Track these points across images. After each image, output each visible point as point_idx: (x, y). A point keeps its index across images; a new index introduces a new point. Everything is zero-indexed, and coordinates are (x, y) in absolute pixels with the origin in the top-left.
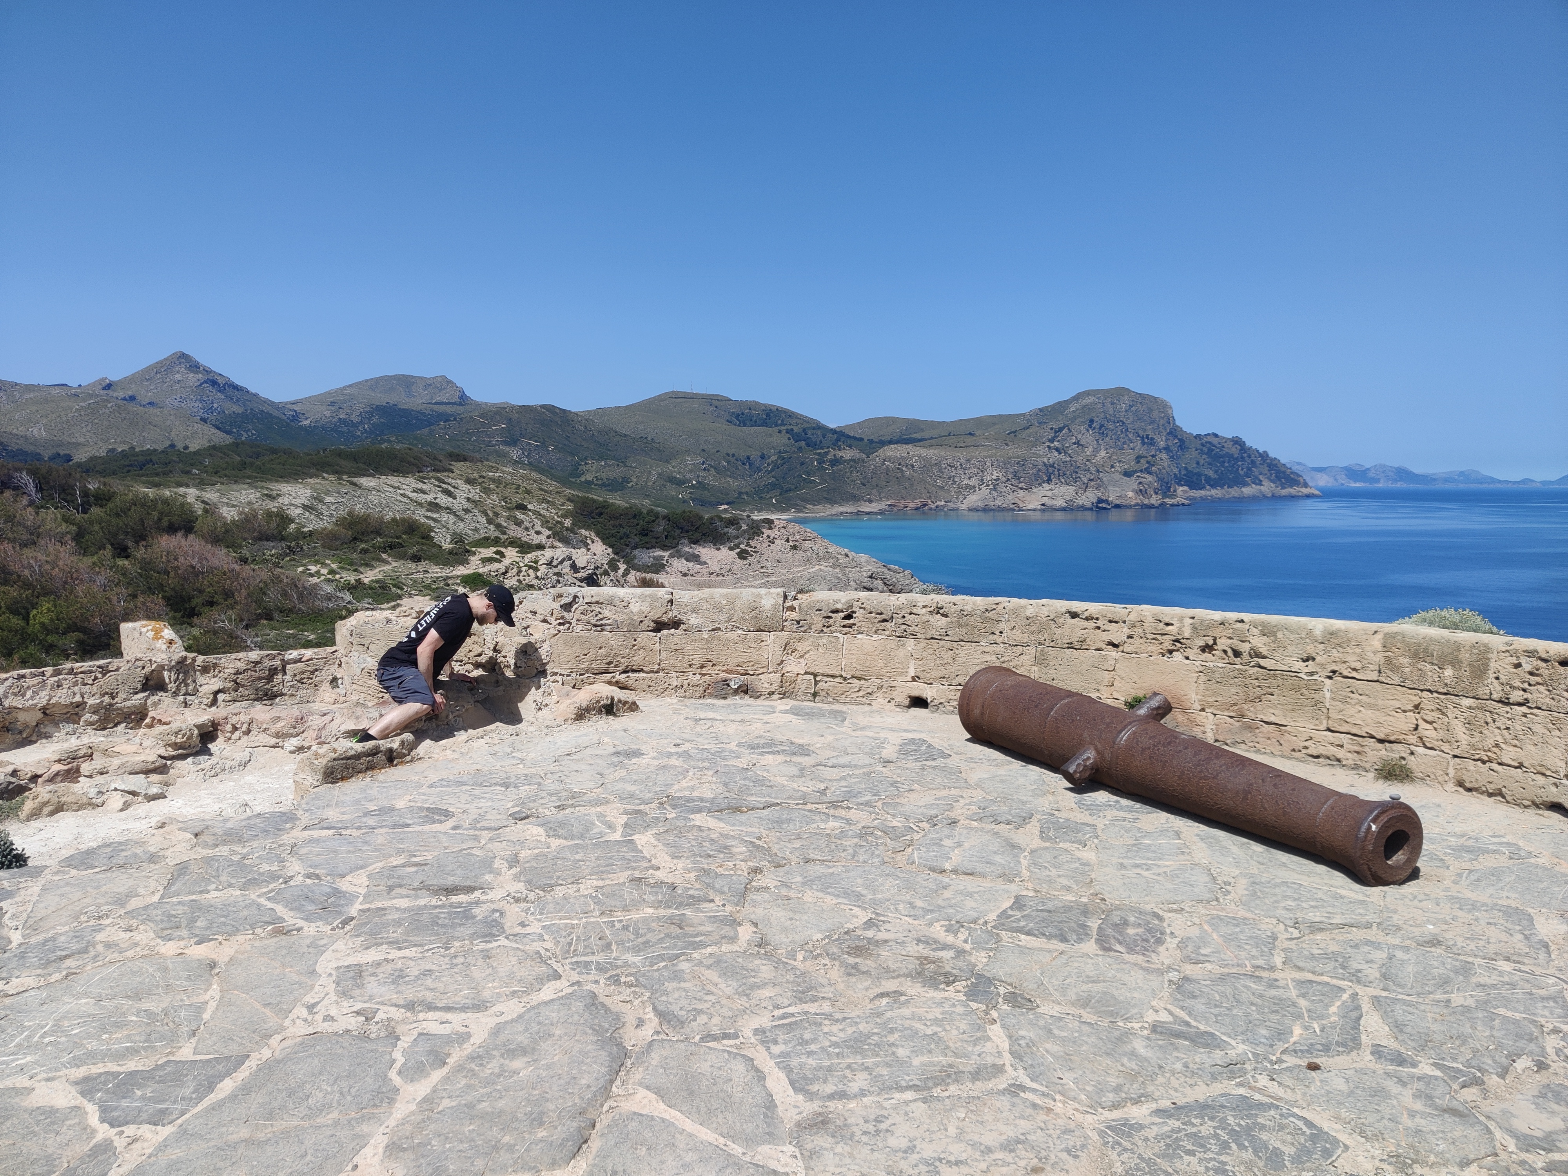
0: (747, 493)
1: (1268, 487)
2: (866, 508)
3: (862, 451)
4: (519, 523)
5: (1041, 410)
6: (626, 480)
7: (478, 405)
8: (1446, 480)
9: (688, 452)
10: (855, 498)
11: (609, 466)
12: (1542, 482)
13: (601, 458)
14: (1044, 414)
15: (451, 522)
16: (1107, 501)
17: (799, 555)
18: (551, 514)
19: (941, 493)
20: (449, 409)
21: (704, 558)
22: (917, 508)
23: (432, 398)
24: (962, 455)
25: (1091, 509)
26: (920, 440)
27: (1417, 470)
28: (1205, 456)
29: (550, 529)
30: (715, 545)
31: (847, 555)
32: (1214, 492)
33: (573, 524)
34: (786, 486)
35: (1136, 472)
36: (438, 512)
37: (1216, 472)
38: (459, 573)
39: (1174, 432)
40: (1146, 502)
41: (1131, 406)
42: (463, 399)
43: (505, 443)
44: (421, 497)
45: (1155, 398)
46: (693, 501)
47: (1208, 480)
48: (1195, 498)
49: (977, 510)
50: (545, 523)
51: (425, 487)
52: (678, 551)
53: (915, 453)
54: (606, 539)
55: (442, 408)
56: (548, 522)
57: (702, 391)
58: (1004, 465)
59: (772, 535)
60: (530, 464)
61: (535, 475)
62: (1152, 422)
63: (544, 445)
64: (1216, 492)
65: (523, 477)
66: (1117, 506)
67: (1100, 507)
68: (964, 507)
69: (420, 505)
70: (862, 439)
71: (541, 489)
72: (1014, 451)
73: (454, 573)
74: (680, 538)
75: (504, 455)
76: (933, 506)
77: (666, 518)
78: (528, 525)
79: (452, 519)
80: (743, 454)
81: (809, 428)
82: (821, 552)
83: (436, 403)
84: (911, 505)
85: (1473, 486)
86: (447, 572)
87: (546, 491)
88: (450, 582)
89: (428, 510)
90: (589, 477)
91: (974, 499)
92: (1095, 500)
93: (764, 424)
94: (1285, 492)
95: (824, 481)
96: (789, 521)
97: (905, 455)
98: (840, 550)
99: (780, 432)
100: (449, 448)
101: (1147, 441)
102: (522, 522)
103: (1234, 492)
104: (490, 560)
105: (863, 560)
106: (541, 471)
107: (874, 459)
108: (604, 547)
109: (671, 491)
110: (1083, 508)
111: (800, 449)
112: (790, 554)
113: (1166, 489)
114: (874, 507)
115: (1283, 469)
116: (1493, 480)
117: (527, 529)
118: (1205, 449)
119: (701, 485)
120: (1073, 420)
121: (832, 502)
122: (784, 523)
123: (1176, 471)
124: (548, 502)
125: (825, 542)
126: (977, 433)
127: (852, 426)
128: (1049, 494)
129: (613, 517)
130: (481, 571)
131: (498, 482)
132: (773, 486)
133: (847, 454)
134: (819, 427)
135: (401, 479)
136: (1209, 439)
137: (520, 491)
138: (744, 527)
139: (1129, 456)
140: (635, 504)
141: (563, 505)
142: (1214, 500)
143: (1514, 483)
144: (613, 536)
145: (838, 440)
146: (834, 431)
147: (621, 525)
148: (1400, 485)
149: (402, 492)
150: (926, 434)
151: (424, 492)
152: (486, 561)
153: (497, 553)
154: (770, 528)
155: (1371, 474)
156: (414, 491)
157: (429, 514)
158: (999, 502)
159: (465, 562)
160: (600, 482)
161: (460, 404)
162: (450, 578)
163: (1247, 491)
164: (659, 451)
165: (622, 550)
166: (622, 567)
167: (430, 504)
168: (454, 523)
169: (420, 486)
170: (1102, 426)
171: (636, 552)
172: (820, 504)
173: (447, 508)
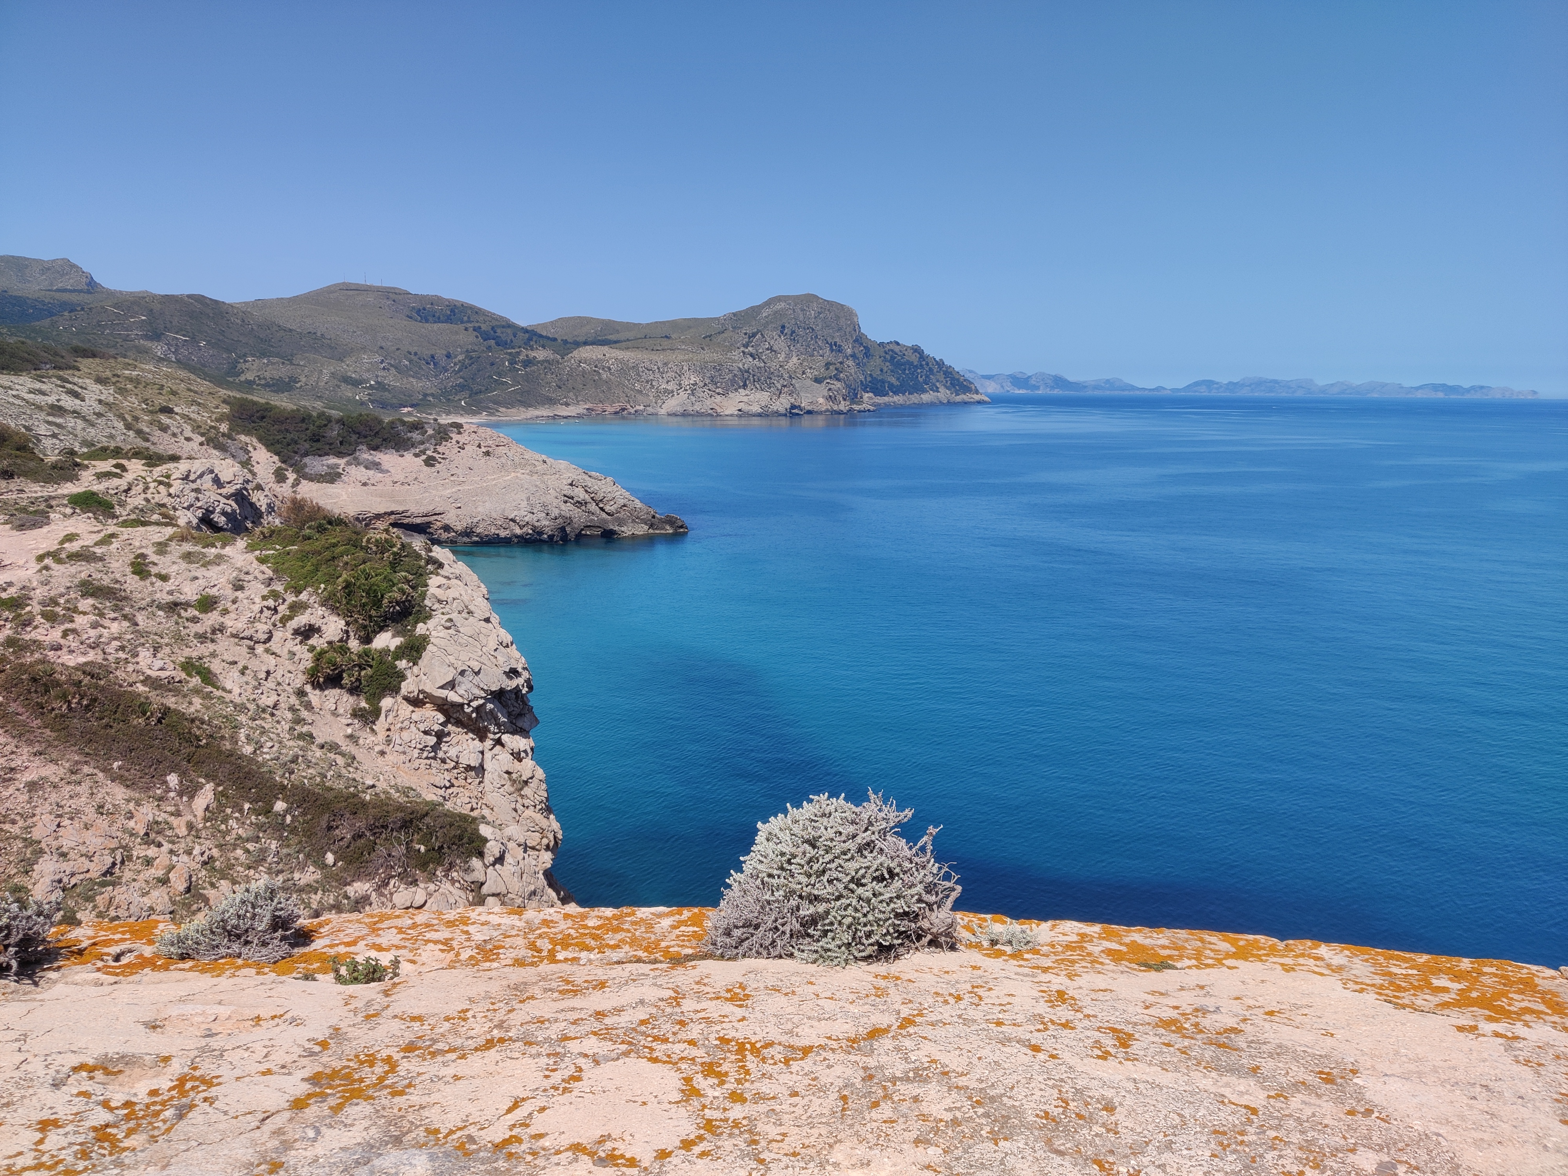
0: (432, 395)
1: (944, 394)
2: (563, 411)
3: (555, 352)
4: (164, 429)
5: (734, 314)
6: (294, 380)
7: (111, 294)
8: (1096, 387)
9: (364, 349)
10: (551, 401)
11: (273, 364)
12: (1172, 390)
13: (263, 355)
14: (739, 319)
15: (79, 428)
16: (799, 407)
17: (492, 461)
18: (204, 418)
19: (640, 397)
20: (74, 298)
21: (385, 466)
22: (616, 413)
23: (52, 284)
24: (659, 358)
25: (785, 415)
26: (616, 342)
27: (1071, 378)
28: (888, 364)
29: (202, 435)
30: (397, 451)
31: (545, 462)
32: (896, 398)
33: (230, 429)
34: (476, 388)
35: (825, 378)
36: (61, 416)
37: (898, 379)
38: (66, 492)
39: (860, 340)
40: (835, 408)
41: (820, 313)
42: (92, 286)
43: (146, 337)
44: (39, 399)
45: (842, 306)
46: (372, 402)
47: (891, 386)
48: (879, 405)
49: (676, 415)
50: (197, 428)
51: (44, 387)
52: (356, 459)
53: (611, 355)
54: (271, 445)
55: (66, 297)
56: (200, 427)
57: (377, 283)
58: (701, 369)
59: (462, 441)
60: (178, 361)
61: (183, 374)
62: (839, 330)
63: (194, 340)
64: (898, 399)
65: (167, 376)
66: (809, 412)
67: (794, 413)
68: (663, 412)
69: (39, 408)
70: (555, 340)
71: (189, 390)
72: (710, 356)
73: (60, 492)
74: (358, 444)
75: (146, 351)
76: (632, 411)
77: (341, 421)
78: (176, 431)
79: (80, 424)
80: (426, 353)
81: (498, 326)
82: (516, 459)
83: (58, 290)
84: (610, 409)
85: (1116, 393)
86: (50, 490)
87: (195, 392)
88: (54, 503)
89: (49, 414)
90: (250, 376)
91: (672, 404)
92: (788, 406)
93: (448, 320)
94: (959, 398)
95: (516, 382)
96: (480, 425)
97: (602, 357)
98: (537, 456)
99: (466, 329)
100: (75, 342)
101: (836, 348)
102: (168, 427)
103: (914, 398)
104: (108, 475)
105: (562, 466)
106: (192, 369)
107: (569, 360)
108: (269, 454)
109: (347, 391)
110: (777, 414)
111: (489, 348)
112: (483, 461)
113: (853, 396)
114: (572, 411)
115: (957, 377)
116: (1133, 388)
117: (174, 435)
118: (888, 357)
119: (381, 386)
120: (766, 325)
121: (527, 405)
122: (474, 428)
123: (862, 377)
124: (199, 404)
125: (521, 448)
126: (673, 336)
127: (544, 326)
128: (745, 399)
129: (277, 421)
130: (95, 488)
131: (136, 381)
132: (462, 387)
133: (541, 354)
134: (510, 325)
135: (13, 378)
136: (891, 347)
137: (164, 392)
138: (430, 432)
139: (820, 362)
140: (305, 407)
141: (217, 408)
142: (896, 407)
143: (1150, 390)
144: (278, 442)
145: (530, 339)
146: (525, 330)
147: (287, 430)
148: (1057, 392)
149: (14, 393)
150: (621, 336)
151: (43, 393)
152: (102, 476)
153: (117, 466)
154: (459, 433)
155: (1033, 382)
156: (30, 392)
157: (51, 419)
158: (697, 407)
159: (73, 478)
160: (263, 382)
161: (89, 292)
162: (54, 498)
163: (926, 397)
164: (331, 348)
165: (290, 458)
166: (291, 476)
167: (52, 407)
168: (84, 429)
169: (38, 385)
170: (793, 332)
171: (307, 460)
172: (513, 407)
173: (74, 412)
